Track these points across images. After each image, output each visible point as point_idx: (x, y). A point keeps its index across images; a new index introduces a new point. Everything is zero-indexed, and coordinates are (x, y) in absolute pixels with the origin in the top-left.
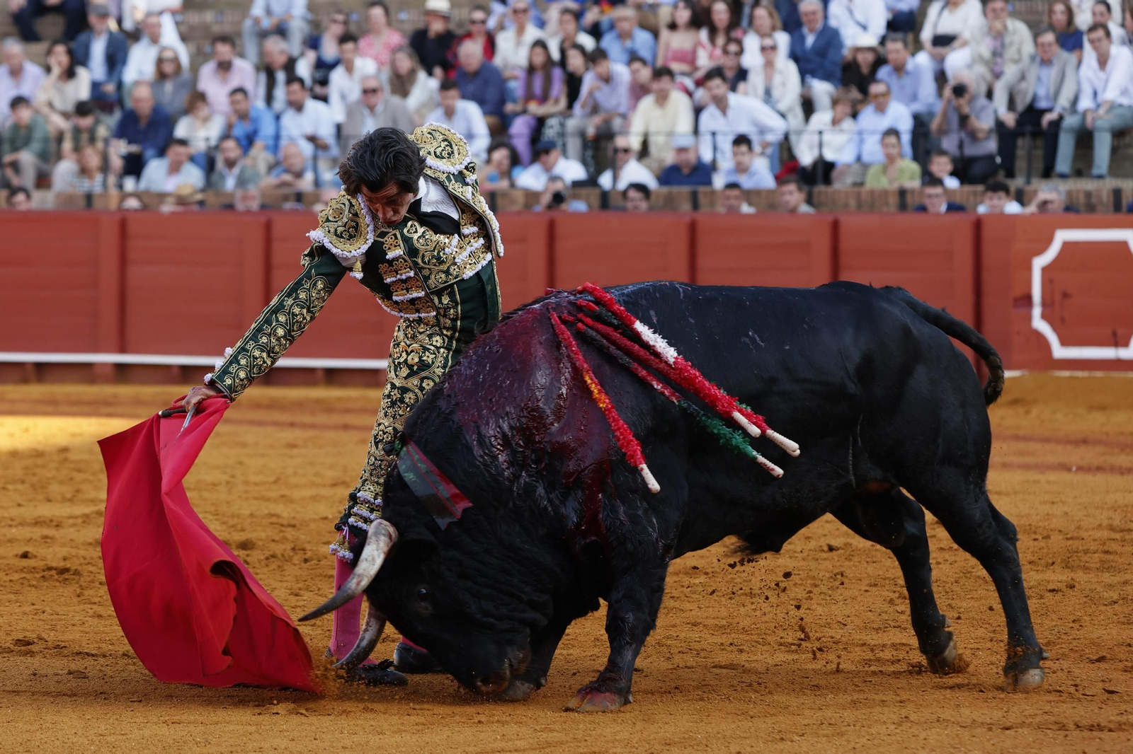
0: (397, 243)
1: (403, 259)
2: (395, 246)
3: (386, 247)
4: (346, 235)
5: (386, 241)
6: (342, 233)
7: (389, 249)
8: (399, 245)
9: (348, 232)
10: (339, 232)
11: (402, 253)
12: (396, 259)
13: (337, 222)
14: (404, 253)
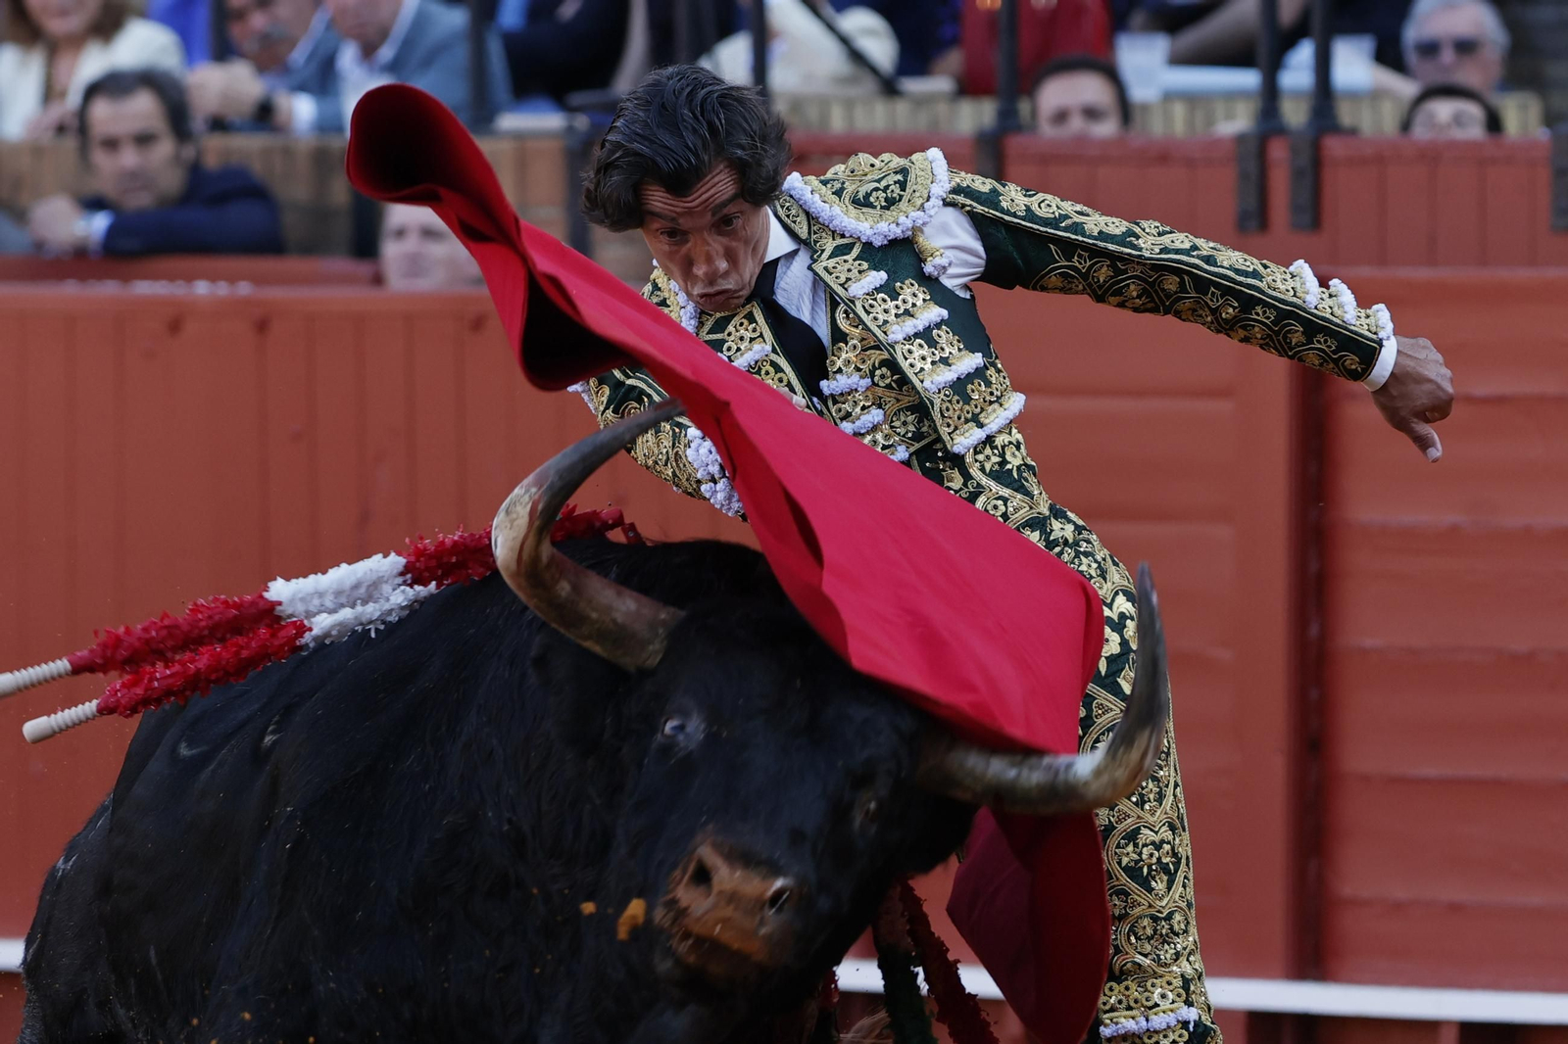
7: (738, 349)
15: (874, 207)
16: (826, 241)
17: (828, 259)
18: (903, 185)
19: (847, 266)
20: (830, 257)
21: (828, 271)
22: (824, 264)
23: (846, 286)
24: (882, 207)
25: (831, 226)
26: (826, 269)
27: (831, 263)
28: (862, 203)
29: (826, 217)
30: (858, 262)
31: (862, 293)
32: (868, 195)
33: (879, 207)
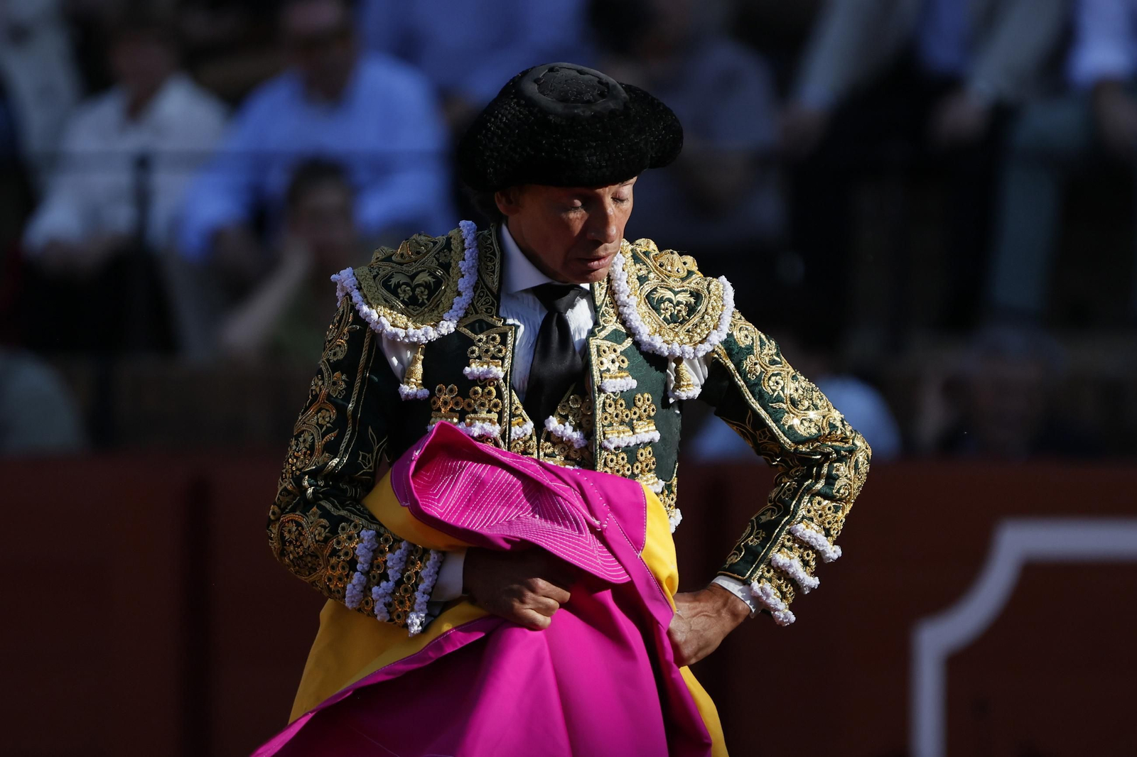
0: (500, 351)
1: (498, 388)
2: (493, 357)
3: (473, 352)
4: (405, 292)
5: (480, 340)
6: (398, 285)
7: (479, 358)
8: (503, 359)
9: (413, 290)
10: (393, 281)
11: (502, 375)
12: (484, 381)
13: (401, 264)
14: (505, 379)
15: (660, 314)
16: (611, 318)
17: (603, 339)
18: (692, 310)
19: (613, 356)
20: (606, 338)
21: (598, 351)
22: (599, 342)
23: (603, 375)
24: (665, 319)
25: (621, 308)
26: (598, 347)
27: (606, 344)
28: (654, 303)
29: (622, 299)
30: (623, 358)
31: (610, 391)
32: (661, 300)
33: (663, 316)
